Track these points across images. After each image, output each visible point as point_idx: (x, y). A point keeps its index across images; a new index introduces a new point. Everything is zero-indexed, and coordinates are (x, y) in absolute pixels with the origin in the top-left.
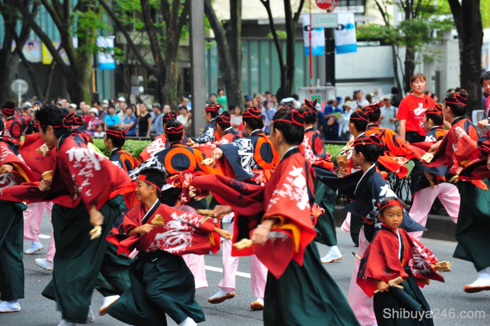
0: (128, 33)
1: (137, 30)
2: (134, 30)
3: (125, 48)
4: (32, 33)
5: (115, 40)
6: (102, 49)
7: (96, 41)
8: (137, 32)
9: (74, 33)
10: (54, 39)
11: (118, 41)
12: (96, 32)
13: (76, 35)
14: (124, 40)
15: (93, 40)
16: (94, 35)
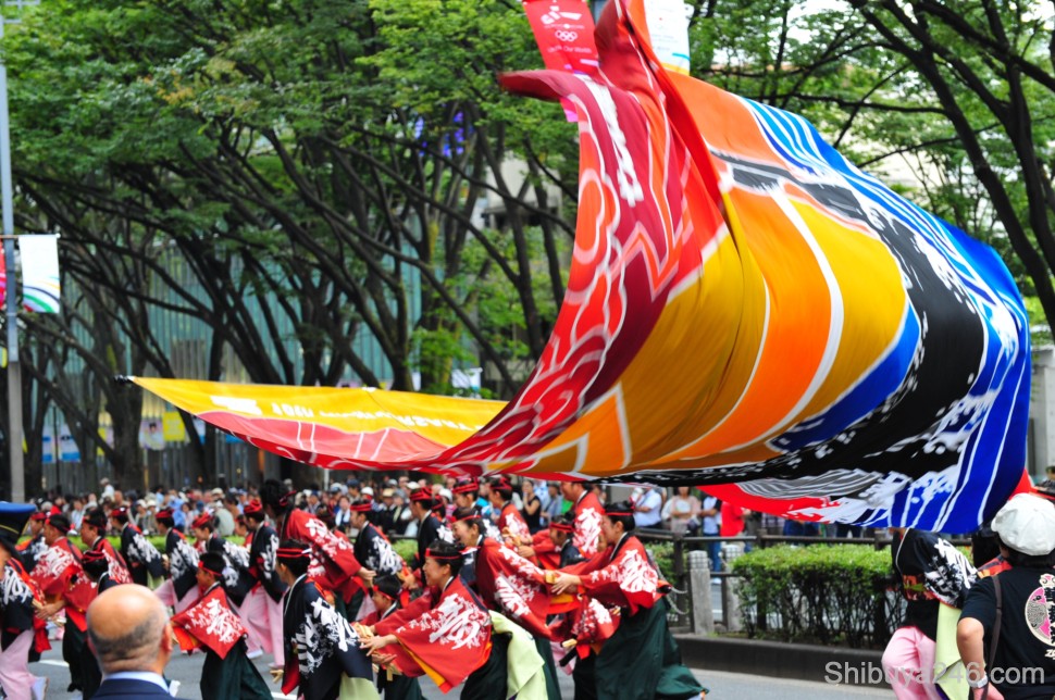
0: (504, 362)
1: (520, 357)
2: (515, 358)
3: (499, 387)
4: (348, 369)
5: (482, 376)
6: (461, 392)
7: (451, 378)
8: (519, 361)
9: (415, 365)
10: (383, 377)
11: (487, 377)
12: (451, 362)
13: (418, 368)
14: (496, 375)
15: (446, 376)
16: (448, 368)
